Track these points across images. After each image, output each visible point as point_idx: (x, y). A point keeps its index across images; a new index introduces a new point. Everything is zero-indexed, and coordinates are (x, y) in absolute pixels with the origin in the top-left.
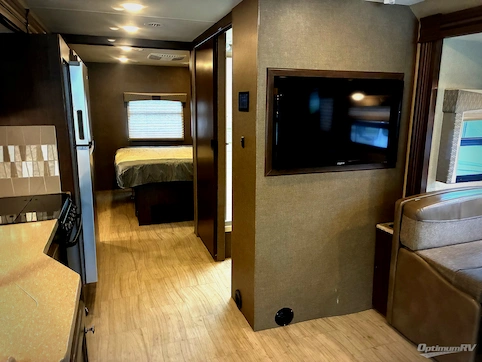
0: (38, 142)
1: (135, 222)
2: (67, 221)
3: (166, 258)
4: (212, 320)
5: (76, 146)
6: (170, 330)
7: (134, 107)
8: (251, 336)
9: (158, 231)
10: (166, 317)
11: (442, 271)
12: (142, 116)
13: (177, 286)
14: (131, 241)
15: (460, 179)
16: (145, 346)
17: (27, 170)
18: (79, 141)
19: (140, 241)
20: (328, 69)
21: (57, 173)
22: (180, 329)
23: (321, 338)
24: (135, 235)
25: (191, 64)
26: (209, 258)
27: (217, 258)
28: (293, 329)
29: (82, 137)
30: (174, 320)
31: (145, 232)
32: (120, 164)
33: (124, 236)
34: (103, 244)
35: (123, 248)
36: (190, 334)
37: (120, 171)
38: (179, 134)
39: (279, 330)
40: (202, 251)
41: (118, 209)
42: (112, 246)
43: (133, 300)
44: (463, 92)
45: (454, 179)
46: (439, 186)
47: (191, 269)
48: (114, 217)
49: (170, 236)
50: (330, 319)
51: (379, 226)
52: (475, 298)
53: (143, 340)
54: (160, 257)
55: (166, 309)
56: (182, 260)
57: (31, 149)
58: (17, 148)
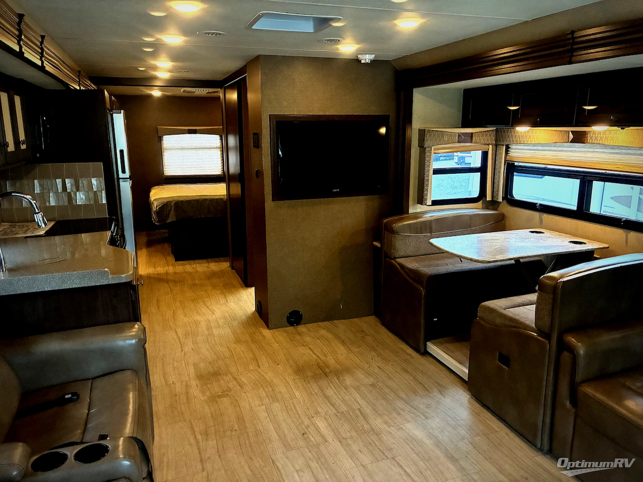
0: (89, 176)
1: (171, 259)
2: (116, 234)
3: (201, 285)
4: (235, 323)
5: (118, 179)
6: (200, 329)
7: (169, 141)
8: (266, 332)
9: (194, 266)
10: (197, 323)
11: (407, 270)
12: (178, 151)
13: (208, 304)
14: (167, 274)
15: (435, 203)
16: (179, 339)
17: (81, 198)
18: (121, 175)
19: (175, 273)
20: (321, 113)
21: (104, 201)
22: (208, 329)
23: (323, 332)
24: (171, 269)
25: (222, 96)
26: (241, 285)
27: (247, 285)
28: (302, 328)
29: (124, 172)
30: (203, 325)
31: (181, 267)
32: (155, 200)
33: (161, 269)
34: (141, 276)
35: (159, 279)
36: (215, 332)
37: (155, 206)
38: (217, 170)
39: (290, 329)
40: (236, 280)
41: (153, 248)
42: (149, 277)
43: (169, 314)
44: (429, 131)
45: (429, 203)
46: (420, 208)
47: (222, 293)
48: (150, 255)
49: (205, 269)
50: (335, 321)
51: (374, 243)
52: (423, 286)
53: (177, 334)
54: (195, 285)
55: (198, 318)
56: (214, 287)
57: (83, 182)
58: (73, 181)
